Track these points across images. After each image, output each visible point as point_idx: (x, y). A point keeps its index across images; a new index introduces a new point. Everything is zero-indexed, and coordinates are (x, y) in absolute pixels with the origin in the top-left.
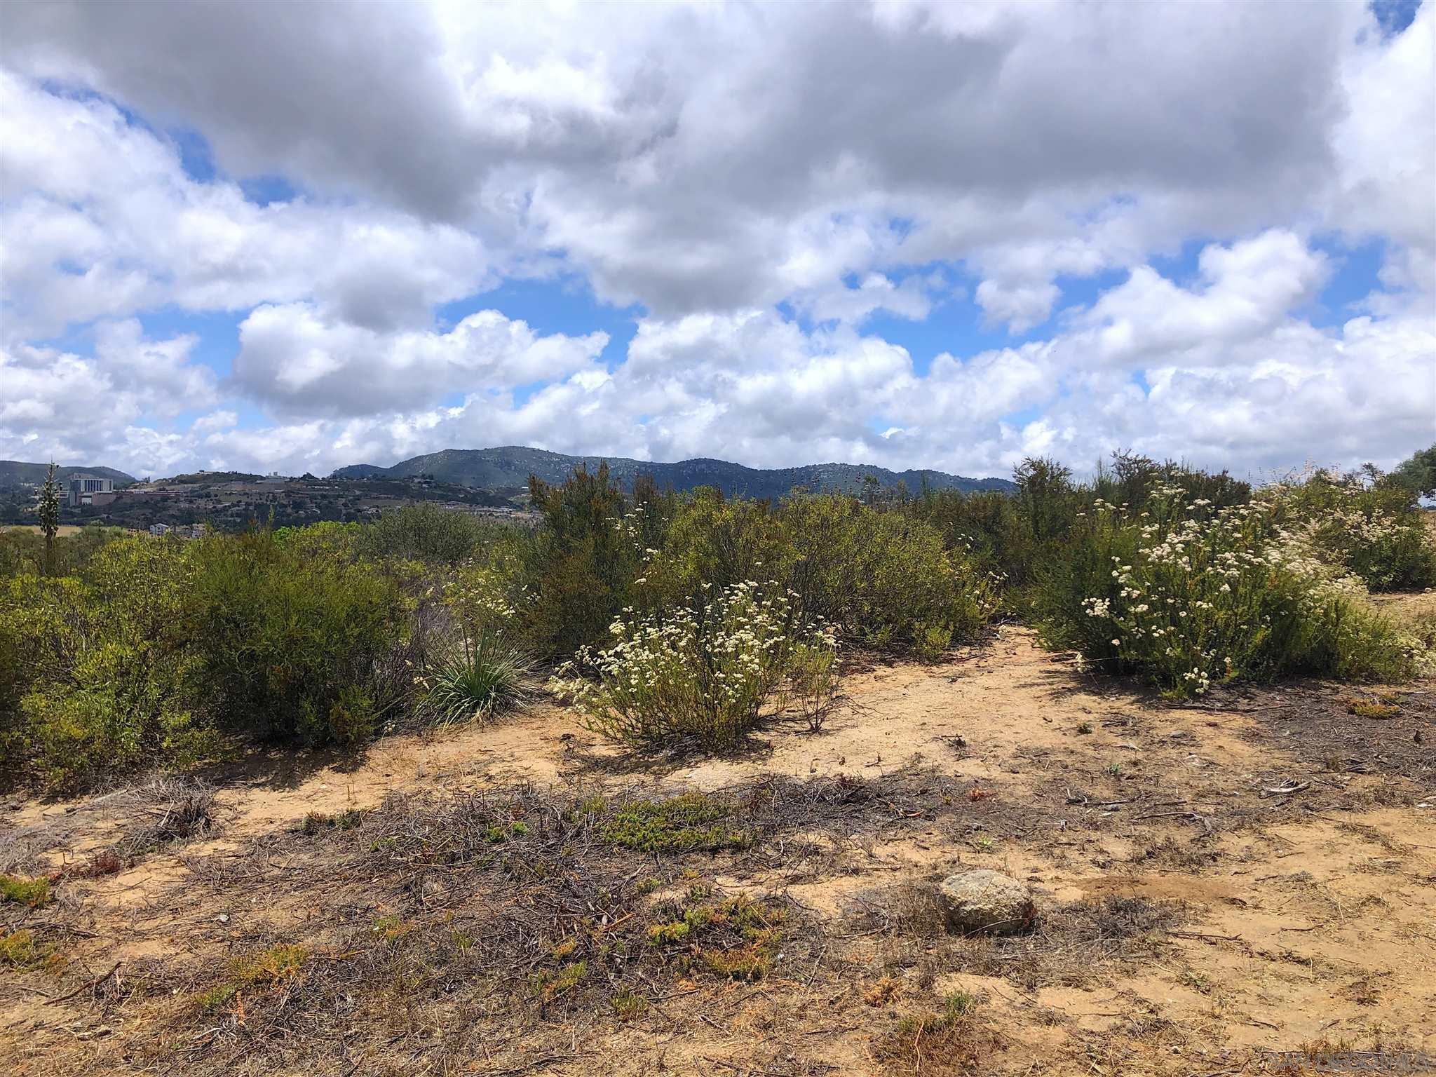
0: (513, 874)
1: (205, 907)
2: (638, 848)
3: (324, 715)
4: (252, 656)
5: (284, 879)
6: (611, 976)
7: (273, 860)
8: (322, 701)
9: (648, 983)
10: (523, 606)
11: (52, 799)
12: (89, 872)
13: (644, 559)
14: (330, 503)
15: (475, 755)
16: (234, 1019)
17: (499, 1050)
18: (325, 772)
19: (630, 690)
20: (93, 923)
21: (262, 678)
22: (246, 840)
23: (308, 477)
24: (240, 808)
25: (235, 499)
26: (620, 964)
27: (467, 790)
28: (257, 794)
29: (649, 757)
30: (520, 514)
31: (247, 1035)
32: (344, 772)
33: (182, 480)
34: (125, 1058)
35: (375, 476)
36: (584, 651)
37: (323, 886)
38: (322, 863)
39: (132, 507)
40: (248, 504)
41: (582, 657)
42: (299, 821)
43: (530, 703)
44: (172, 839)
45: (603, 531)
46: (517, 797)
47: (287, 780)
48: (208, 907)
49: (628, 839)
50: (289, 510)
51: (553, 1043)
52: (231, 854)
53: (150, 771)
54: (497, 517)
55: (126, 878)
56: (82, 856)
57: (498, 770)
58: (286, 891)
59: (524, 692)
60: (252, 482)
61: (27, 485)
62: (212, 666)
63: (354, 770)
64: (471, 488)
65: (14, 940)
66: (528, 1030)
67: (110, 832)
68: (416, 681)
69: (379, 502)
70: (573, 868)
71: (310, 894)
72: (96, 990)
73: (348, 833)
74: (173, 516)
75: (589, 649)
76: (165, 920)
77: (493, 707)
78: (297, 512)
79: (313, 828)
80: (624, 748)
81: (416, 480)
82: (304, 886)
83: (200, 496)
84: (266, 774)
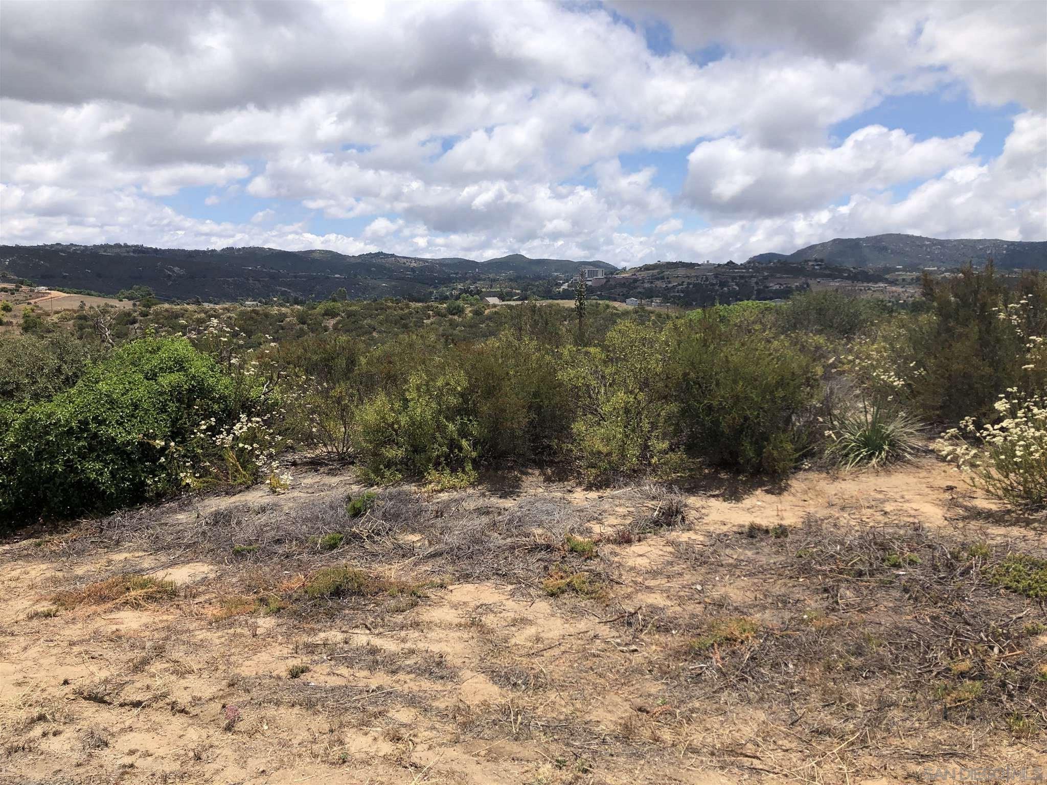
0: (911, 596)
1: (687, 577)
2: (1025, 593)
3: (759, 453)
4: (710, 408)
5: (736, 566)
6: (1004, 698)
7: (728, 551)
8: (756, 443)
9: (1038, 711)
10: (912, 378)
11: (589, 488)
12: (615, 540)
13: (1028, 345)
14: (746, 281)
15: (872, 494)
16: (714, 660)
17: (911, 735)
18: (759, 492)
19: (1015, 460)
20: (621, 575)
21: (716, 423)
22: (709, 535)
23: (730, 263)
24: (703, 511)
25: (680, 280)
26: (1013, 690)
27: (867, 520)
28: (713, 502)
29: (1029, 514)
30: (894, 288)
31: (724, 675)
32: (773, 493)
33: (647, 268)
34: (649, 671)
35: (779, 261)
36: (968, 422)
37: (764, 577)
38: (761, 559)
39: (615, 287)
40: (689, 284)
41: (966, 426)
42: (743, 526)
43: (917, 456)
44: (662, 526)
45: (987, 319)
46: (910, 532)
47: (734, 495)
48: (688, 578)
49: (1014, 584)
50: (717, 287)
51: (955, 740)
52: (699, 543)
53: (644, 477)
54: (874, 291)
55: (636, 548)
56: (610, 529)
57: (892, 508)
58: (739, 576)
59: (913, 448)
60: (692, 268)
61: (556, 274)
62: (683, 412)
63: (780, 494)
64: (854, 268)
65: (578, 578)
66: (933, 725)
67: (624, 516)
68: (827, 433)
69: (780, 281)
70: (964, 601)
71: (756, 581)
72: (626, 620)
73: (779, 540)
74: (640, 293)
75: (973, 420)
76: (661, 581)
77: (886, 457)
78: (722, 289)
79: (753, 533)
80: (1005, 504)
81: (811, 263)
82: (751, 575)
83: (658, 279)
84: (718, 488)
